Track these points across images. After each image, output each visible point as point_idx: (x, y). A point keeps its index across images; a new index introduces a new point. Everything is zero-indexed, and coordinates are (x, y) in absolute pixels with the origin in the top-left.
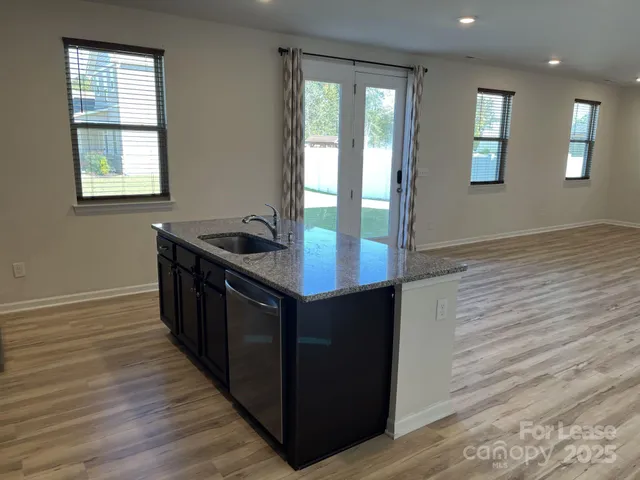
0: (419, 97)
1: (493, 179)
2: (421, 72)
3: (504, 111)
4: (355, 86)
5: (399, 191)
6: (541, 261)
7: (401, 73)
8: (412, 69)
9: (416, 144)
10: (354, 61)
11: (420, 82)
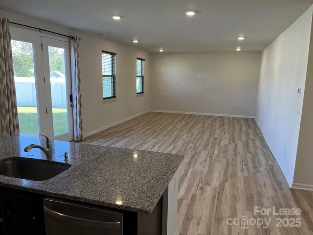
0: (78, 54)
1: (111, 96)
2: (78, 40)
3: (112, 61)
4: (42, 45)
5: (72, 106)
6: (143, 133)
7: (67, 40)
8: (73, 38)
9: (79, 80)
10: (40, 29)
11: (78, 46)
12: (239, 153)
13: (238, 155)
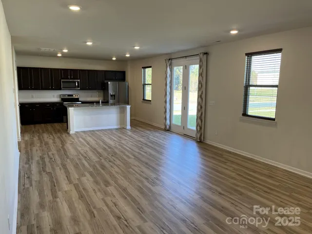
4: (186, 66)
10: (186, 57)
12: (60, 168)
13: (61, 167)
